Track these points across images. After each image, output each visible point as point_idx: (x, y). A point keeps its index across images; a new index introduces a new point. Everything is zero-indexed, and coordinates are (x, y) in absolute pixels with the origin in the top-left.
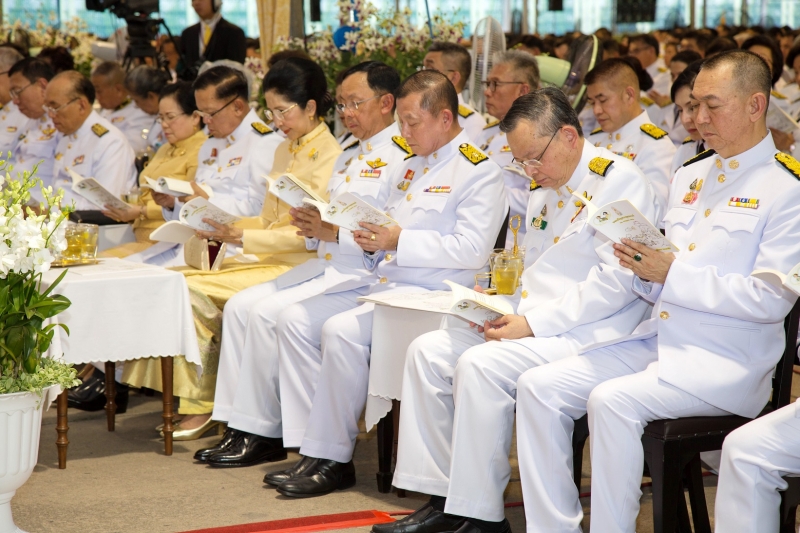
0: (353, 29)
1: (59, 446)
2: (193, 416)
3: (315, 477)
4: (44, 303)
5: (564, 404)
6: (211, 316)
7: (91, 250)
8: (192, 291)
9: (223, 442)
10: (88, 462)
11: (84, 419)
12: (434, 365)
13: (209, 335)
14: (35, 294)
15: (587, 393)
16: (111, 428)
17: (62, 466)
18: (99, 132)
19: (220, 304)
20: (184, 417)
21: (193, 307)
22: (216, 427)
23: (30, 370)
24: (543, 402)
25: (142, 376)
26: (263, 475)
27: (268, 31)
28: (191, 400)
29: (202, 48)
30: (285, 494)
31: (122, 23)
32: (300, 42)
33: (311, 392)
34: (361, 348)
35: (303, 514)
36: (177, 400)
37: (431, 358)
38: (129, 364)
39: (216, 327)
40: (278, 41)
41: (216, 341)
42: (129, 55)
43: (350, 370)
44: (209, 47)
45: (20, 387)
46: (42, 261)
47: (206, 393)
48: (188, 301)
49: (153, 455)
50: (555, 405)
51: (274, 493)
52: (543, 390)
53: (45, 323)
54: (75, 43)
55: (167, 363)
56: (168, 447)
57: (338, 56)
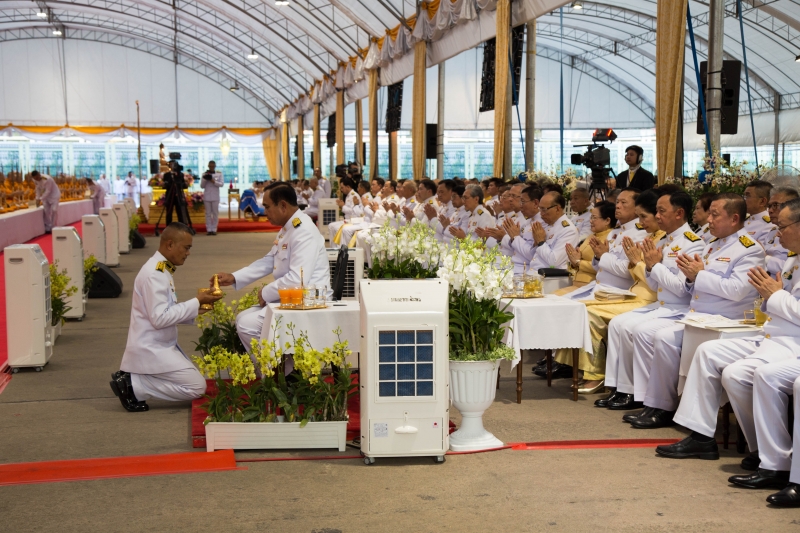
0: (709, 172)
1: (518, 391)
2: (591, 381)
3: (654, 419)
4: (500, 316)
5: (781, 385)
6: (601, 327)
7: (540, 290)
8: (589, 313)
9: (610, 396)
10: (533, 402)
11: (537, 379)
12: (712, 360)
13: (600, 338)
14: (497, 311)
15: (794, 380)
16: (549, 385)
17: (519, 402)
18: (565, 225)
19: (607, 321)
20: (586, 382)
21: (592, 322)
22: (602, 389)
23: (491, 350)
24: (768, 383)
25: (564, 358)
26: (622, 415)
27: (662, 174)
28: (590, 373)
29: (628, 183)
30: (635, 426)
31: (589, 171)
32: (679, 180)
33: (649, 369)
34: (675, 348)
35: (640, 437)
36: (582, 372)
37: (710, 356)
38: (558, 350)
39: (604, 334)
40: (667, 179)
41: (604, 342)
42: (592, 187)
43: (668, 360)
44: (631, 183)
45: (485, 358)
46: (497, 293)
47: (598, 369)
48: (588, 319)
49: (568, 400)
50: (776, 385)
51: (629, 425)
52: (769, 377)
53: (500, 326)
54: (568, 182)
55: (576, 352)
56: (575, 396)
57: (702, 187)
